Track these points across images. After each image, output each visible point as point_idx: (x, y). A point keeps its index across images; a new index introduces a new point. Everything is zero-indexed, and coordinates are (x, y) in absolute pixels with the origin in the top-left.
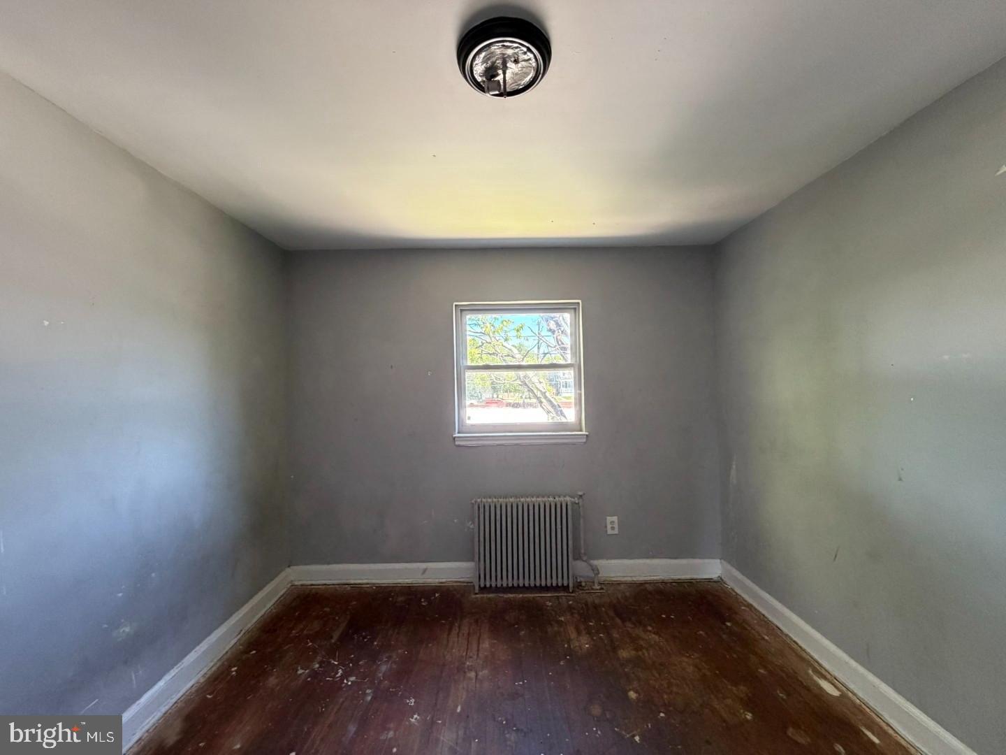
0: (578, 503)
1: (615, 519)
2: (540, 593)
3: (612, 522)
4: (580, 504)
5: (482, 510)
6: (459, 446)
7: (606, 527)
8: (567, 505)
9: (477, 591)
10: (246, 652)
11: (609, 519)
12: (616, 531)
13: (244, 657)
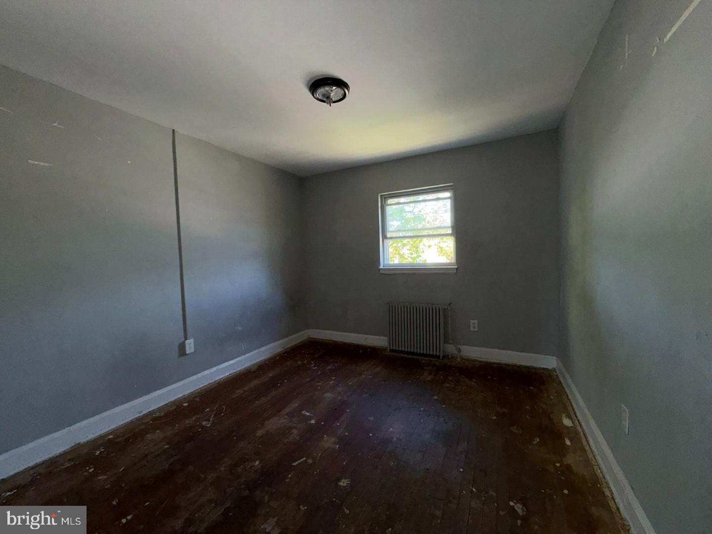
0: (447, 309)
1: (476, 321)
2: (423, 357)
3: (474, 324)
4: (449, 309)
5: (391, 308)
6: (382, 274)
7: (470, 326)
8: (439, 309)
9: (388, 351)
10: (284, 353)
11: (472, 321)
12: (476, 329)
13: (283, 355)
